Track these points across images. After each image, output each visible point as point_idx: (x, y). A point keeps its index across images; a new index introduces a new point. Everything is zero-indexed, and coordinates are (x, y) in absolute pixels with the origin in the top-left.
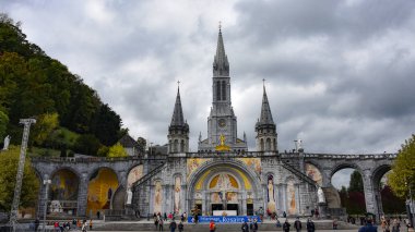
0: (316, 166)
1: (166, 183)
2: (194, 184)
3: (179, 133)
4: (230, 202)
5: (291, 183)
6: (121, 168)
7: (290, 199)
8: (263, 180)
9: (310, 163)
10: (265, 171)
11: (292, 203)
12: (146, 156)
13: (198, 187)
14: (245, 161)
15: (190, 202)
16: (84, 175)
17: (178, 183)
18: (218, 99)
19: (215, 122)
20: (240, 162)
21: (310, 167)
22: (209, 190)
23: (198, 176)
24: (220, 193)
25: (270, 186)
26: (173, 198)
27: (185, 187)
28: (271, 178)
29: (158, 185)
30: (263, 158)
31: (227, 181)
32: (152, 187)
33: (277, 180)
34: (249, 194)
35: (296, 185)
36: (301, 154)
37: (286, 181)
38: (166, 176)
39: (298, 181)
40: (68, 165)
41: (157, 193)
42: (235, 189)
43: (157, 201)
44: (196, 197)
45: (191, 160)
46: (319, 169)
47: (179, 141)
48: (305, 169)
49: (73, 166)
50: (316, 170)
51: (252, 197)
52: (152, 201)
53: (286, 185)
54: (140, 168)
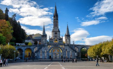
0: (77, 47)
1: (43, 51)
3: (44, 37)
4: (57, 55)
6: (32, 48)
7: (70, 55)
8: (65, 50)
10: (65, 48)
11: (71, 56)
12: (38, 45)
13: (50, 52)
14: (61, 46)
15: (48, 55)
16: (24, 50)
23: (50, 50)
24: (55, 53)
25: (66, 52)
26: (44, 54)
27: (47, 52)
30: (65, 46)
31: (57, 51)
33: (68, 50)
35: (72, 52)
36: (74, 45)
38: (43, 49)
39: (72, 51)
40: (20, 48)
44: (50, 54)
45: (48, 46)
48: (75, 48)
51: (62, 54)
53: (70, 52)
54: (37, 48)
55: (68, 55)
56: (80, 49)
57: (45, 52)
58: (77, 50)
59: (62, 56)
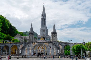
0: (61, 45)
1: (28, 48)
2: (34, 48)
3: (32, 34)
4: (42, 52)
5: (55, 48)
6: (18, 45)
7: (54, 52)
8: (49, 48)
9: (60, 44)
10: (49, 46)
12: (24, 42)
14: (45, 44)
15: (33, 52)
16: (10, 47)
17: (31, 48)
18: (43, 24)
19: (42, 30)
20: (44, 44)
21: (60, 45)
22: (37, 50)
24: (40, 50)
25: (50, 49)
26: (29, 51)
27: (32, 49)
28: (50, 47)
29: (26, 49)
30: (49, 43)
31: (41, 48)
32: (25, 49)
33: (52, 48)
34: (46, 50)
35: (56, 49)
36: (58, 42)
37: (54, 48)
38: (28, 47)
40: (6, 45)
41: (26, 50)
42: (43, 50)
43: (26, 52)
44: (34, 51)
45: (33, 43)
46: (62, 45)
47: (32, 37)
48: (58, 45)
49: (7, 45)
50: (61, 46)
51: (47, 51)
52: (25, 52)
53: (54, 49)
54: (22, 45)
55: (52, 52)
56: (63, 46)
57: (30, 49)
58: (61, 47)
59: (46, 53)
